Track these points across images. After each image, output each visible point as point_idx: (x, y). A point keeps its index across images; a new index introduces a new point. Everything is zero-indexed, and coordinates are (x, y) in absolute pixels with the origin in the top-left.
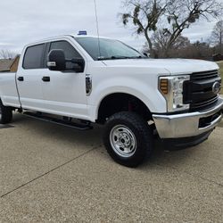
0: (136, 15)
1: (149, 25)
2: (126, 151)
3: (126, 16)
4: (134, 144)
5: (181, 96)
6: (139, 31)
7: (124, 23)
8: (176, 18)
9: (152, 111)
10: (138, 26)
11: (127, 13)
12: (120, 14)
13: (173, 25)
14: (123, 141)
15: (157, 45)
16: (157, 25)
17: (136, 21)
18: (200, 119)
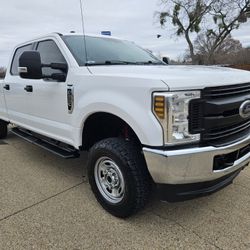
0: (176, 14)
1: (191, 26)
2: (115, 194)
3: (164, 15)
4: (123, 186)
5: (186, 122)
6: (179, 32)
7: (162, 23)
8: (223, 17)
9: (142, 142)
10: (177, 27)
11: (165, 11)
12: (157, 12)
13: (220, 25)
14: (110, 180)
15: (202, 49)
16: (200, 25)
17: (176, 21)
18: (216, 157)
